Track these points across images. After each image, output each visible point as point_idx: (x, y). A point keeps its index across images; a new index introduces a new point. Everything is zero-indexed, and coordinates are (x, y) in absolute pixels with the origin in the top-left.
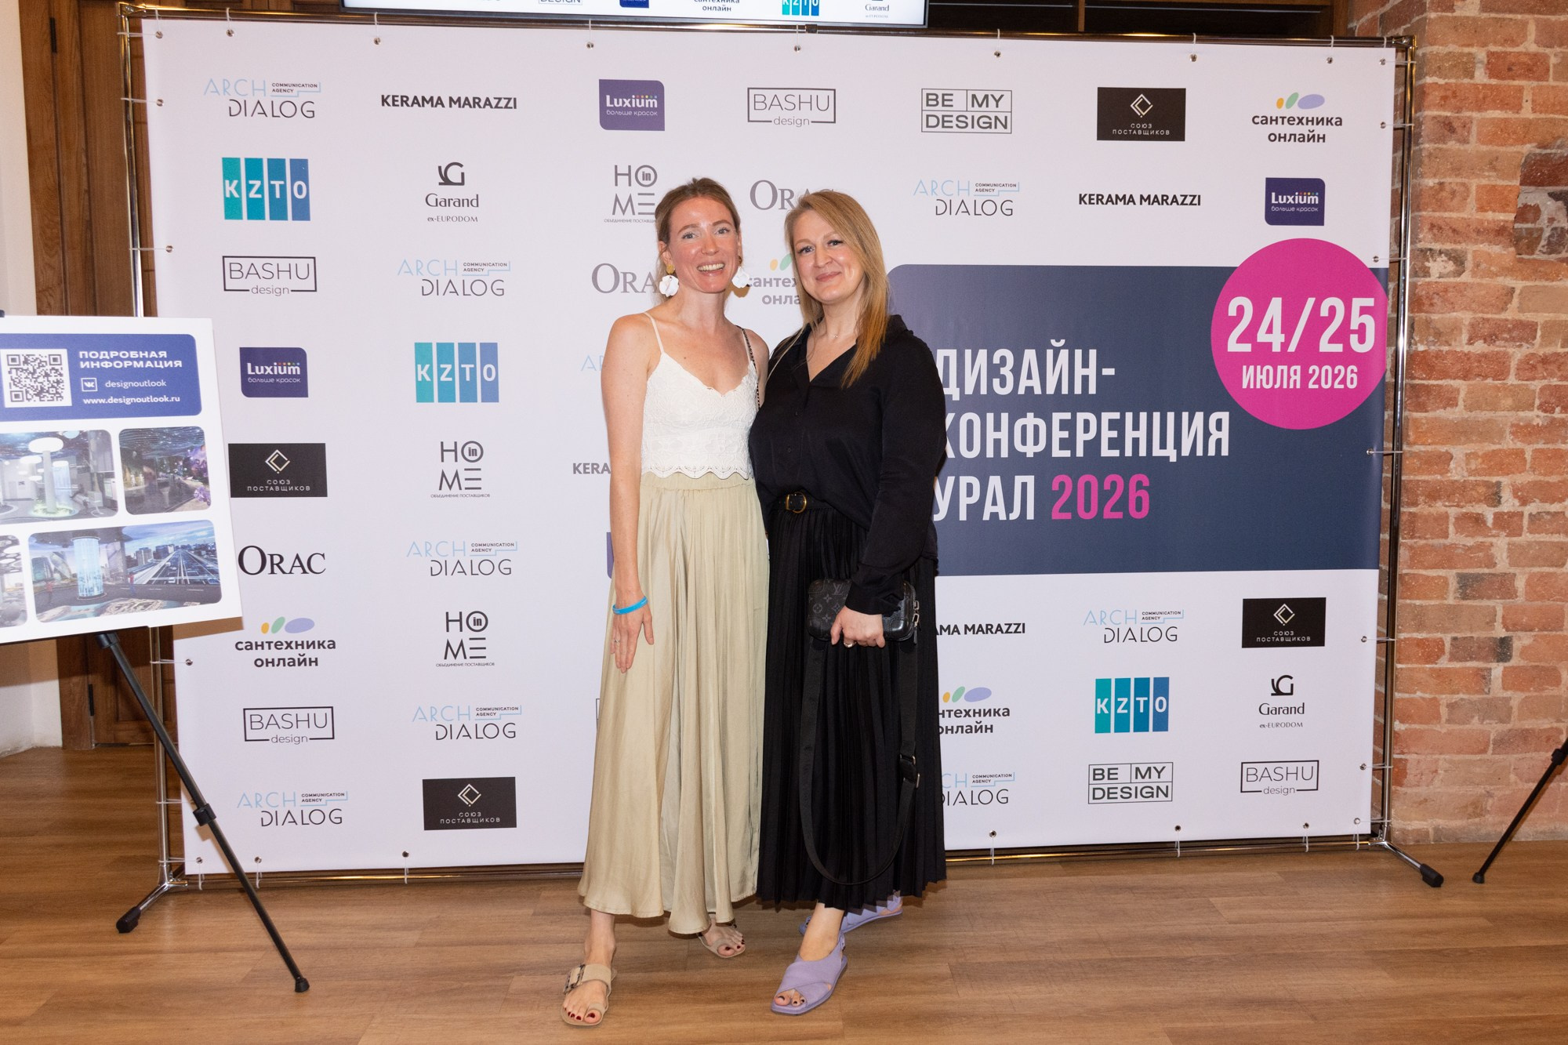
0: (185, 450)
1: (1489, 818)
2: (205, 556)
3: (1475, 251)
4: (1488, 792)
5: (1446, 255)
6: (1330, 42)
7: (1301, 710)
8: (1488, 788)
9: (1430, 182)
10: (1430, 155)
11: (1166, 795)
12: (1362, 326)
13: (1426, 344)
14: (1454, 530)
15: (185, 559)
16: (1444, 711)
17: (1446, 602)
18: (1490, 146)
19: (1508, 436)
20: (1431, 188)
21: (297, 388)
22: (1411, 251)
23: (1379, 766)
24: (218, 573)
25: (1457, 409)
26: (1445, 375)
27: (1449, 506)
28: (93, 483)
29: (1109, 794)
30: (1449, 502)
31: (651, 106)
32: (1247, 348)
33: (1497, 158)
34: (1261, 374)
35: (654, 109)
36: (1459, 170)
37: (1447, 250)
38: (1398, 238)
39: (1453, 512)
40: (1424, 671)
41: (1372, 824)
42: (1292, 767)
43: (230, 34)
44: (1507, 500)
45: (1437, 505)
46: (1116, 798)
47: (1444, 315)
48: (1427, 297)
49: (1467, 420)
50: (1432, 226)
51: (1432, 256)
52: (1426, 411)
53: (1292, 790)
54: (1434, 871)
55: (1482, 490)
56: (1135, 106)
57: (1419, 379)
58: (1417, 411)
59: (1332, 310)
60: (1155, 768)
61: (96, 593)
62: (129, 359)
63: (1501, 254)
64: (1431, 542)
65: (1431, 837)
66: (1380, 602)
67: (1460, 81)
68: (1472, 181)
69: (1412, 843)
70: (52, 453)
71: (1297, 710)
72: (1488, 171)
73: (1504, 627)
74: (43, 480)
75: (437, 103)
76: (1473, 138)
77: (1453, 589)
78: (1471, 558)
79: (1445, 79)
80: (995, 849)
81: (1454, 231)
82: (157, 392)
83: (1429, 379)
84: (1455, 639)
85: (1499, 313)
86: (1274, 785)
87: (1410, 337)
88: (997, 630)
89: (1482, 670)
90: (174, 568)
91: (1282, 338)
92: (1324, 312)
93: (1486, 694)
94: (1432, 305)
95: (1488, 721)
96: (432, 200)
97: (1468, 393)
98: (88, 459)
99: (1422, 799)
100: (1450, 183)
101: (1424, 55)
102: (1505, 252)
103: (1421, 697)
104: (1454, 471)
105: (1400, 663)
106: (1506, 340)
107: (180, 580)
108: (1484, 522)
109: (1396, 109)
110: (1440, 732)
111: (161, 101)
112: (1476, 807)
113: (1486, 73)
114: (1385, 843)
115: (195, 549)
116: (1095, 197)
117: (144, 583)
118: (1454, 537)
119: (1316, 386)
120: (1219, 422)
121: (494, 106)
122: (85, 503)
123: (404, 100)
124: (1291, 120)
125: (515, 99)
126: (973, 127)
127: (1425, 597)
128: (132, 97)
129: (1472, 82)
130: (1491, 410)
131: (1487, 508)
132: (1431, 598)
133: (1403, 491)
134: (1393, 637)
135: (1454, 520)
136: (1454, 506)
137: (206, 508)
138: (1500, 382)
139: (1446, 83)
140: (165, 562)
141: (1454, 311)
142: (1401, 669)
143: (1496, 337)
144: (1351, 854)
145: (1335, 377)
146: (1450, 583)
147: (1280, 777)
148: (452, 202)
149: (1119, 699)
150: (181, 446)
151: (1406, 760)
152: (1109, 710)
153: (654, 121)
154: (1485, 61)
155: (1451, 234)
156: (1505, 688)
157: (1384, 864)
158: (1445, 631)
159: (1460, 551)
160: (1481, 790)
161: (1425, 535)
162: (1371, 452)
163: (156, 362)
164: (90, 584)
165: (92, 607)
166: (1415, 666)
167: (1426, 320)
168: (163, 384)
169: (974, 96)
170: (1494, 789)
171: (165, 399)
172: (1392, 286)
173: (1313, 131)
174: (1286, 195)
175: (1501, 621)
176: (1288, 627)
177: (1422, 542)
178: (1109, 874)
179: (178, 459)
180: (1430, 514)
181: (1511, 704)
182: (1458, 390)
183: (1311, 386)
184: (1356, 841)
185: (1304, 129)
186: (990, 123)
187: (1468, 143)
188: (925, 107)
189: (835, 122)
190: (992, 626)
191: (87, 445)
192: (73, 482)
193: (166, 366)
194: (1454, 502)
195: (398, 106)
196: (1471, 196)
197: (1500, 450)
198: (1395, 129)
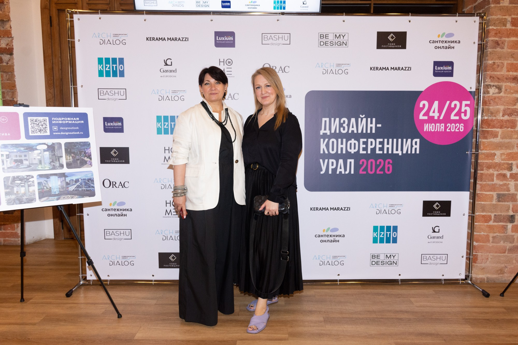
0: (84, 149)
1: (506, 275)
2: (90, 182)
3: (505, 85)
4: (505, 266)
5: (495, 87)
6: (457, 15)
7: (442, 238)
8: (506, 264)
9: (490, 62)
10: (490, 53)
11: (396, 264)
12: (466, 111)
13: (488, 117)
14: (496, 179)
15: (84, 183)
16: (491, 239)
17: (492, 203)
18: (512, 50)
19: (515, 148)
20: (491, 64)
21: (120, 130)
22: (483, 85)
23: (468, 256)
24: (94, 187)
25: (498, 139)
26: (494, 127)
27: (495, 171)
28: (56, 159)
29: (377, 263)
30: (494, 169)
31: (231, 40)
32: (426, 118)
33: (514, 54)
34: (431, 126)
35: (232, 41)
36: (500, 58)
37: (496, 85)
38: (478, 82)
39: (496, 173)
40: (484, 225)
41: (465, 276)
42: (439, 256)
43: (100, 18)
44: (515, 169)
45: (490, 170)
46: (379, 265)
47: (494, 107)
48: (488, 101)
49: (501, 142)
50: (491, 77)
51: (490, 87)
52: (487, 139)
53: (438, 264)
54: (486, 292)
55: (506, 166)
56: (389, 38)
57: (485, 128)
58: (484, 139)
59: (455, 105)
60: (392, 255)
61: (57, 193)
62: (67, 120)
63: (515, 86)
64: (488, 183)
65: (486, 281)
66: (470, 202)
67: (501, 28)
68: (505, 62)
69: (479, 282)
70: (44, 150)
71: (440, 238)
72: (511, 58)
73: (512, 211)
74: (41, 158)
75: (164, 40)
76: (506, 47)
77: (495, 199)
78: (502, 188)
79: (496, 27)
80: (339, 280)
81: (498, 78)
82: (76, 131)
83: (488, 128)
84: (495, 215)
85: (513, 106)
86: (432, 262)
87: (482, 114)
88: (341, 209)
89: (504, 225)
90: (81, 186)
91: (438, 114)
92: (453, 106)
93: (506, 233)
94: (490, 103)
95: (506, 243)
96: (162, 71)
97: (502, 133)
98: (55, 151)
99: (483, 268)
100: (497, 62)
101: (489, 19)
102: (516, 86)
103: (483, 234)
104: (496, 159)
105: (476, 223)
106: (516, 115)
107: (83, 190)
108: (506, 177)
109: (479, 38)
110: (489, 246)
111: (79, 40)
112: (501, 271)
113: (511, 25)
114: (470, 282)
115: (88, 180)
116: (375, 68)
117: (72, 190)
118: (496, 181)
119: (449, 131)
120: (416, 143)
121: (181, 40)
122: (54, 165)
123: (153, 39)
124: (442, 42)
125: (188, 38)
126: (335, 45)
127: (485, 201)
128: (71, 39)
129: (506, 28)
130: (510, 139)
131: (508, 172)
132: (487, 201)
133: (478, 166)
134: (474, 214)
135: (496, 175)
136: (496, 171)
137: (90, 167)
138: (513, 129)
139: (497, 29)
140: (78, 184)
141: (497, 106)
142: (477, 225)
143: (512, 114)
144: (458, 285)
145: (456, 127)
146: (494, 196)
147: (434, 259)
148: (168, 71)
149: (381, 233)
150: (83, 148)
151: (478, 255)
152: (377, 236)
153: (232, 44)
154: (511, 21)
155: (497, 80)
156: (512, 232)
157: (469, 289)
158: (492, 212)
159: (498, 186)
160: (503, 265)
161: (486, 180)
162: (468, 153)
163: (75, 121)
164: (55, 190)
165: (56, 197)
166: (481, 224)
167: (488, 109)
168: (78, 128)
169: (336, 35)
170: (508, 265)
171: (79, 133)
172: (476, 97)
173: (450, 45)
174: (440, 67)
175: (511, 209)
176: (438, 210)
177: (485, 183)
178: (377, 289)
179: (82, 152)
180: (487, 174)
181: (514, 237)
182: (498, 132)
183: (448, 130)
184: (460, 281)
185: (447, 45)
186: (341, 44)
187: (504, 49)
188: (320, 39)
189: (290, 44)
190: (339, 208)
191: (54, 147)
192: (50, 159)
193: (79, 122)
194: (496, 169)
195: (151, 40)
196: (504, 67)
197: (513, 152)
198: (478, 44)
